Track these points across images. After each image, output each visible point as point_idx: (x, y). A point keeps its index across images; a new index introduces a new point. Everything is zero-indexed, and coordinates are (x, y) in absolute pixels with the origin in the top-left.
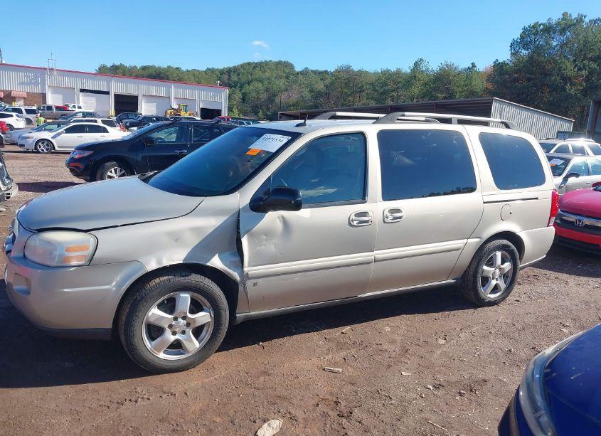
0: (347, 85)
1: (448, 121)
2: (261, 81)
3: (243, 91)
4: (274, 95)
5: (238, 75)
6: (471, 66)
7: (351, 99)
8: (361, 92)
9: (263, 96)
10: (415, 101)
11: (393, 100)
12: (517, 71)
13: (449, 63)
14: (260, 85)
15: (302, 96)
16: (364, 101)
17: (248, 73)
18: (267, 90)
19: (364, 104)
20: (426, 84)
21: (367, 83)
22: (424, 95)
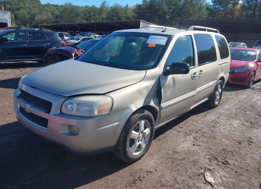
0: (71, 12)
1: (204, 30)
2: (24, 9)
3: (15, 13)
4: (34, 16)
5: (10, 5)
6: (126, 6)
7: (74, 19)
8: (78, 16)
9: (27, 16)
10: (104, 21)
11: (94, 20)
12: (146, 9)
13: (117, 4)
14: (24, 11)
15: (48, 17)
16: (80, 20)
17: (16, 4)
18: (29, 13)
19: (80, 22)
20: (108, 13)
21: (80, 12)
22: (108, 18)
